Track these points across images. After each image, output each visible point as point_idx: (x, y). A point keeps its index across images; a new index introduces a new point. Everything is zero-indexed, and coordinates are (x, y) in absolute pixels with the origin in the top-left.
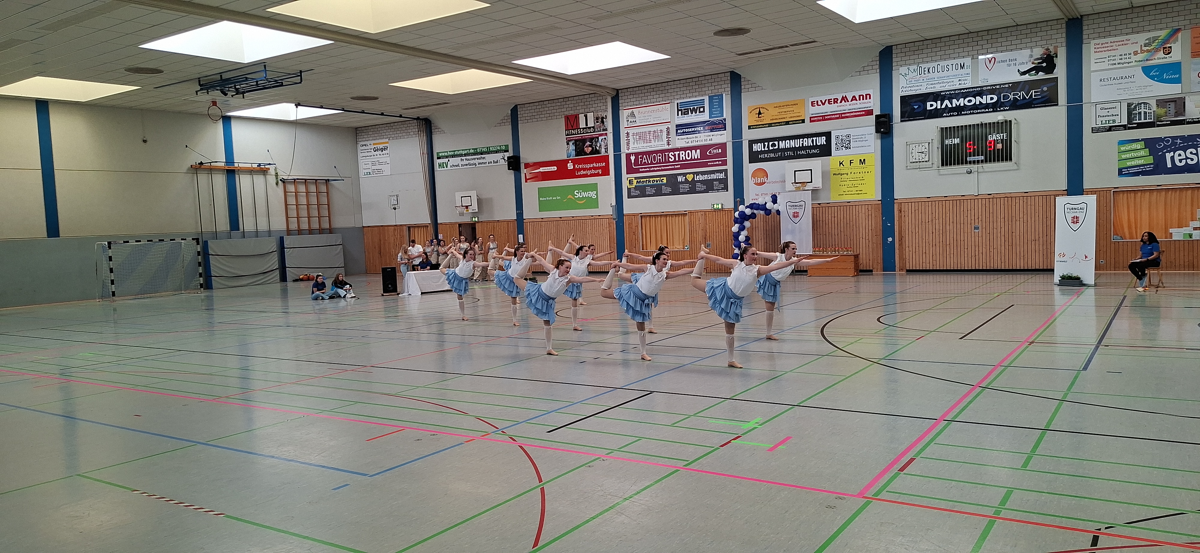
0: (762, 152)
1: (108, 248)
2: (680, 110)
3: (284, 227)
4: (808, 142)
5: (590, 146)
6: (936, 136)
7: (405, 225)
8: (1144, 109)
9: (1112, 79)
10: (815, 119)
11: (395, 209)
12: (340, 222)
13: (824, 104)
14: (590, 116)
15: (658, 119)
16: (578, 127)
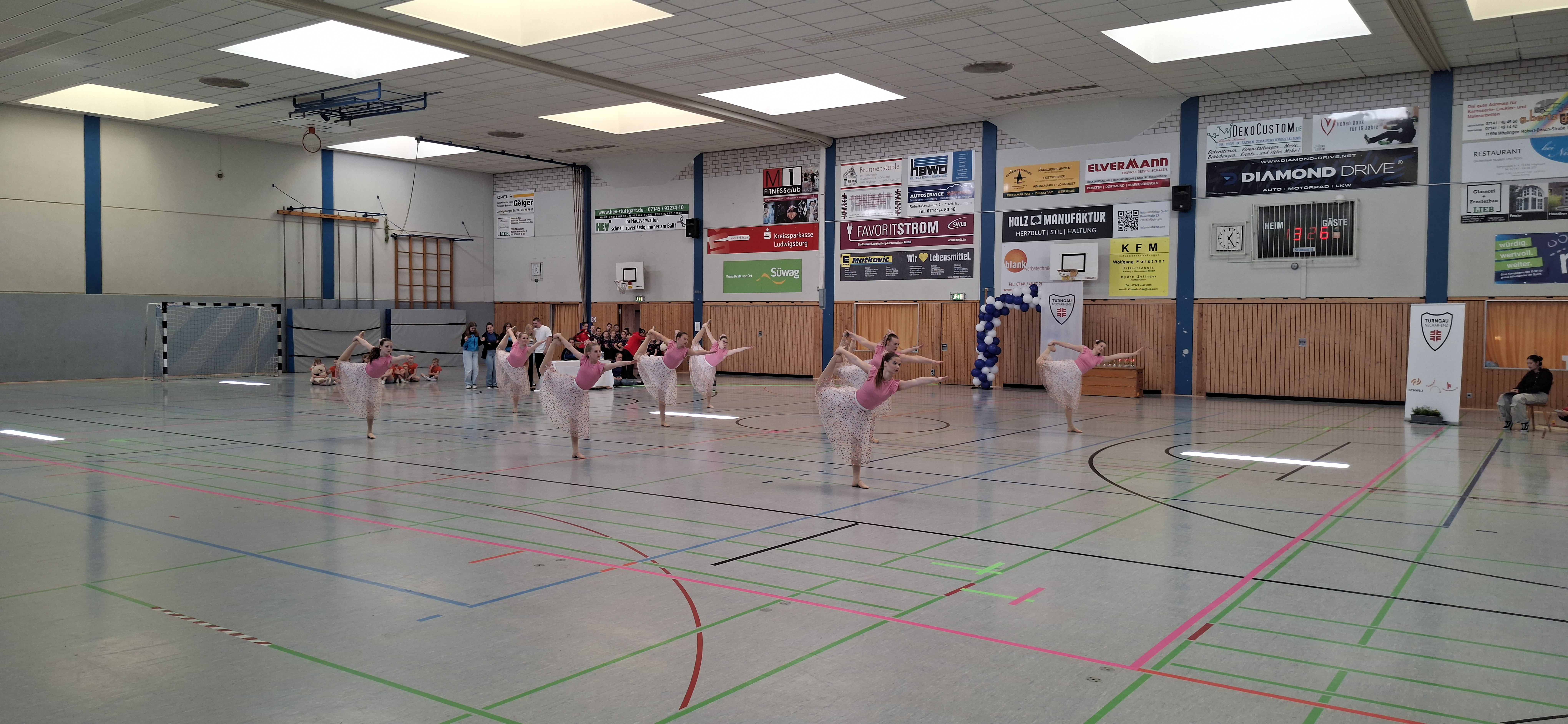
0: (1020, 228)
1: (162, 311)
2: (915, 169)
3: (392, 298)
4: (1081, 218)
5: (795, 210)
6: (1253, 218)
7: (549, 303)
8: (1533, 194)
9: (1490, 153)
10: (1092, 188)
11: (537, 281)
12: (463, 295)
13: (1104, 169)
14: (797, 172)
15: (885, 179)
16: (781, 186)
